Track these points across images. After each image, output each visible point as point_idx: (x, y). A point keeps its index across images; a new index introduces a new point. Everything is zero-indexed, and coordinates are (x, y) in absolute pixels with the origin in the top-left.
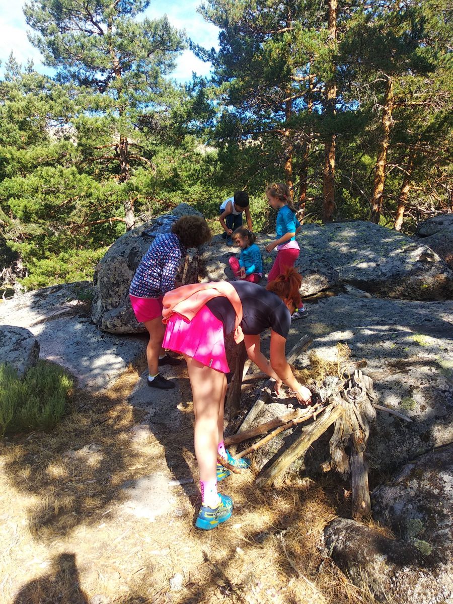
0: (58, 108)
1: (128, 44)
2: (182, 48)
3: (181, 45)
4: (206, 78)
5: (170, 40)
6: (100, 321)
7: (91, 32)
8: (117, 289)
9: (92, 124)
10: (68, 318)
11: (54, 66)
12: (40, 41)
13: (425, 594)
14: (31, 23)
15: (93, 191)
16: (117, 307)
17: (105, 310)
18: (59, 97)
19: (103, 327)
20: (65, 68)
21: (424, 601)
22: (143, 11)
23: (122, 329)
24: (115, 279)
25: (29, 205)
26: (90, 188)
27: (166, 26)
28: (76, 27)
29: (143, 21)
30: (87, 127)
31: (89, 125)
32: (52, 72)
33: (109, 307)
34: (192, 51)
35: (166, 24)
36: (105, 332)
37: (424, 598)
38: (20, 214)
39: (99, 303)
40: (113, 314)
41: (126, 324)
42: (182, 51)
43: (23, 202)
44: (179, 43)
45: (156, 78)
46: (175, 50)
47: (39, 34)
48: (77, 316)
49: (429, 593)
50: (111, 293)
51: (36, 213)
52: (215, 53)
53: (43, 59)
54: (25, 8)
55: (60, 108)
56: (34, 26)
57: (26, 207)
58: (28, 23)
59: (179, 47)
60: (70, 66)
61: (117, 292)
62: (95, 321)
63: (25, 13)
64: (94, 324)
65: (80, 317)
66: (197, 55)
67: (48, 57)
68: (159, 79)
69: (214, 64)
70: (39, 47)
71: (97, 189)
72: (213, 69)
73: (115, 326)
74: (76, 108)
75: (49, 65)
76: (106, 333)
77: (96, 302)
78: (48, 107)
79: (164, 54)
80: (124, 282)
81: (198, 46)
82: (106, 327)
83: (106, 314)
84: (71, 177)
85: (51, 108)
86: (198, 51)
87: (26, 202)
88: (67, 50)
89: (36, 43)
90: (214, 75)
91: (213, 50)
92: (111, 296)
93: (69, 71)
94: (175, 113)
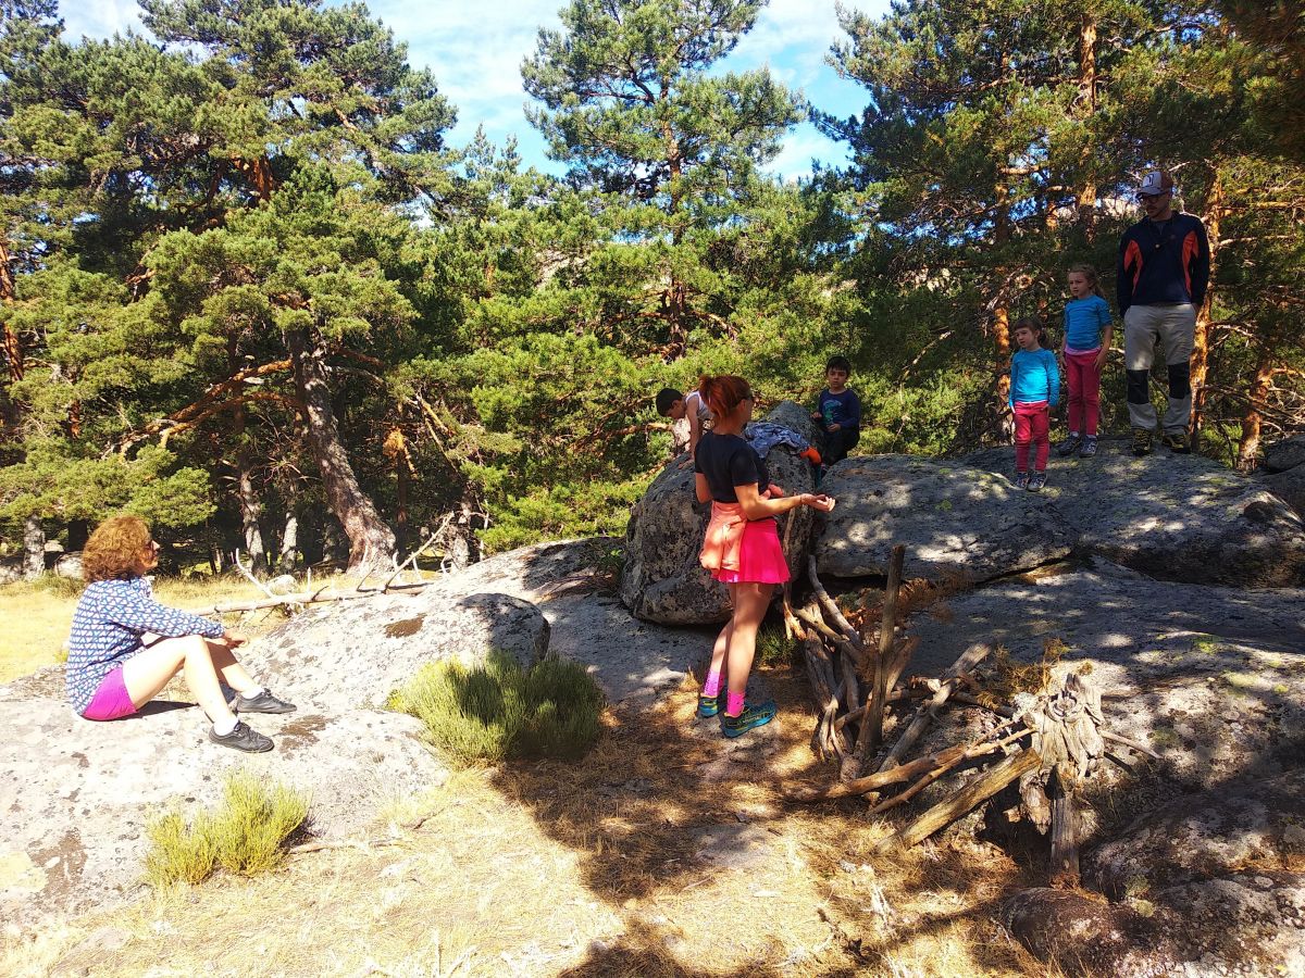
0: (569, 233)
1: (698, 120)
2: (795, 121)
3: (793, 115)
4: (837, 169)
5: (773, 109)
6: (639, 601)
7: (630, 97)
8: (671, 546)
9: (628, 261)
10: (579, 597)
11: (567, 159)
12: (545, 119)
13: (1138, 965)
14: (531, 89)
15: (623, 377)
16: (669, 576)
17: (647, 581)
18: (573, 212)
19: (644, 612)
20: (584, 162)
21: (1136, 974)
22: (725, 55)
23: (680, 615)
24: (669, 528)
25: (505, 398)
26: (618, 371)
27: (767, 87)
28: (607, 91)
29: (725, 76)
30: (619, 265)
31: (622, 263)
32: (560, 170)
33: (656, 578)
34: (813, 124)
35: (767, 83)
36: (645, 621)
37: (1137, 969)
38: (488, 415)
39: (637, 571)
40: (662, 587)
41: (684, 607)
42: (795, 126)
43: (495, 395)
44: (788, 114)
45: (744, 175)
46: (782, 125)
47: (543, 105)
48: (595, 593)
49: (1145, 964)
50: (661, 552)
51: (517, 413)
52: (857, 124)
53: (549, 148)
54: (523, 65)
55: (574, 233)
56: (535, 93)
57: (500, 402)
58: (527, 89)
59: (789, 119)
60: (594, 157)
61: (671, 551)
62: (627, 601)
63: (524, 74)
64: (626, 608)
65: (600, 595)
66: (824, 129)
67: (557, 146)
68: (751, 177)
69: (853, 143)
70: (543, 128)
71: (630, 374)
72: (853, 153)
73: (665, 609)
74: (600, 230)
75: (557, 158)
76: (648, 622)
77: (630, 570)
78: (554, 229)
79: (760, 131)
80: (683, 534)
81: (825, 115)
82: (650, 611)
83: (650, 588)
84: (587, 352)
85: (559, 233)
86: (824, 123)
87: (500, 395)
88: (591, 134)
89: (538, 121)
90: (853, 164)
91: (853, 119)
92: (660, 558)
93: (589, 167)
94: (778, 238)
